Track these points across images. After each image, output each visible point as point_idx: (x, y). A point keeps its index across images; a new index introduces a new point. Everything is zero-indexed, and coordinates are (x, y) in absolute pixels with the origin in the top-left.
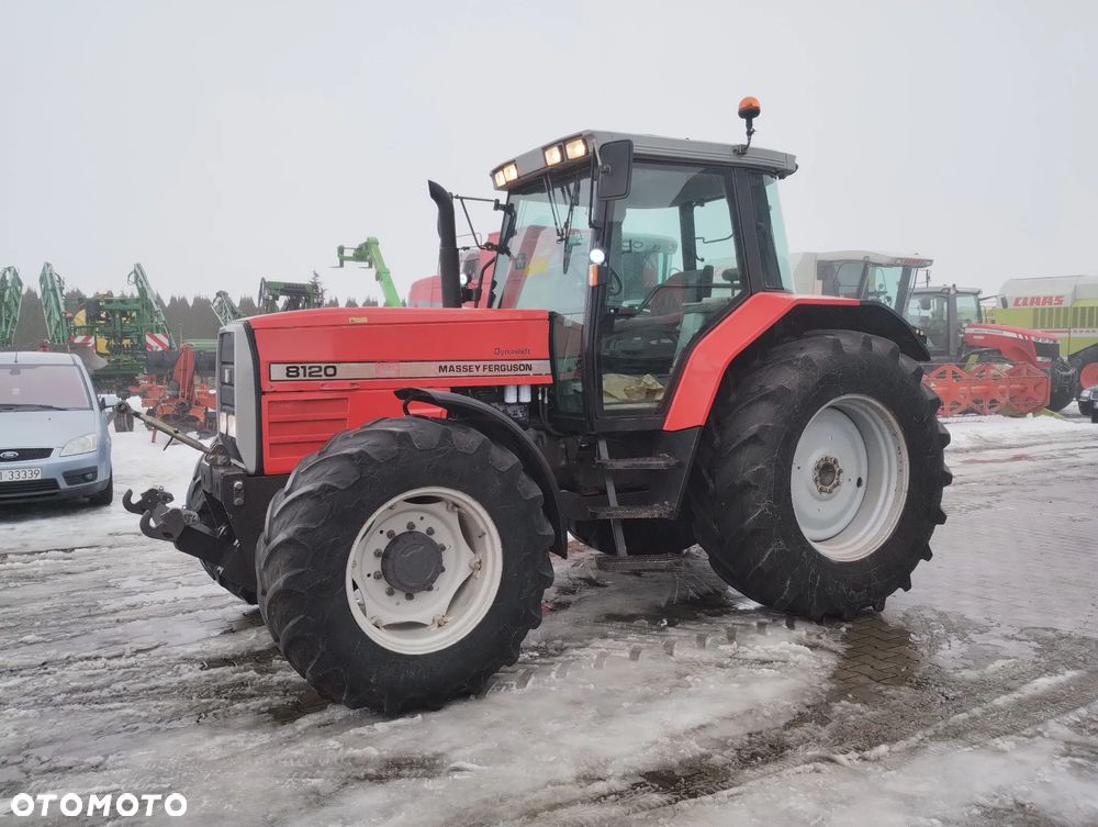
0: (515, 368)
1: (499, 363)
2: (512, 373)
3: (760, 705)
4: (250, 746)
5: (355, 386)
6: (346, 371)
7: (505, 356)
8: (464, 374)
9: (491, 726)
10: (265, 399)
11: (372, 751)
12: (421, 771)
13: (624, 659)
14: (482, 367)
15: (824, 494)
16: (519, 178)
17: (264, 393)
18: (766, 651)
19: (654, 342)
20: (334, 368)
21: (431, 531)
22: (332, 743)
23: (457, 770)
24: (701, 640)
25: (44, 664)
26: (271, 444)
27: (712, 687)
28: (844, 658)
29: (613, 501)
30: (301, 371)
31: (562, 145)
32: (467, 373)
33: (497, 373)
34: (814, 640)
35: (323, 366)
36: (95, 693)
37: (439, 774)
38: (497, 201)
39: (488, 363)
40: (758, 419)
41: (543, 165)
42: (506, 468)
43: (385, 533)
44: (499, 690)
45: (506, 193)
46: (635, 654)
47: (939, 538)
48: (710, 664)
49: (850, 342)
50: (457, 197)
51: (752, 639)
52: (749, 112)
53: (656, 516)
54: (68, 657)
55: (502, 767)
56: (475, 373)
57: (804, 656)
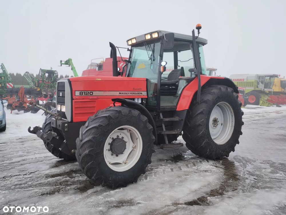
0: (138, 93)
1: (134, 92)
2: (137, 95)
3: (210, 183)
4: (77, 199)
5: (98, 98)
6: (95, 93)
7: (136, 90)
8: (126, 95)
9: (143, 191)
10: (74, 101)
11: (113, 199)
12: (129, 204)
13: (169, 171)
15: (214, 127)
16: (136, 42)
17: (73, 99)
18: (205, 168)
19: (170, 87)
20: (92, 92)
21: (123, 138)
22: (100, 197)
23: (139, 203)
24: (187, 165)
25: (4, 177)
26: (75, 114)
27: (196, 178)
28: (225, 169)
29: (164, 130)
30: (84, 93)
31: (151, 34)
33: (134, 95)
34: (215, 165)
35: (89, 92)
36: (23, 185)
37: (134, 204)
38: (128, 49)
39: (131, 92)
40: (202, 108)
41: (145, 39)
42: (145, 120)
43: (111, 138)
44: (140, 181)
45: (131, 47)
46: (172, 170)
47: (241, 138)
48: (192, 172)
49: (223, 88)
50: (116, 47)
51: (200, 165)
52: (199, 28)
53: (177, 133)
54: (11, 175)
55: (151, 202)
56: (128, 95)
57: (215, 169)
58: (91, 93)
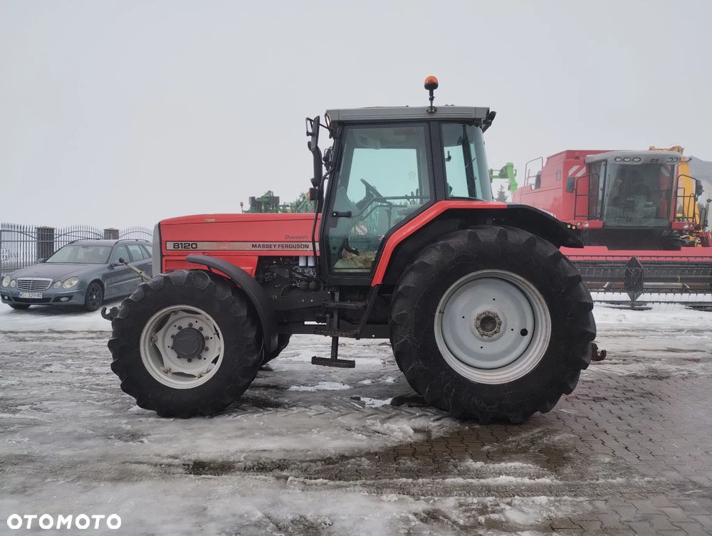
0: (299, 246)
1: (288, 244)
2: (297, 249)
5: (206, 254)
6: (202, 246)
7: (294, 240)
8: (267, 249)
10: (164, 259)
14: (277, 246)
15: (486, 337)
17: (164, 256)
20: (196, 244)
30: (180, 246)
32: (269, 249)
35: (191, 243)
39: (281, 243)
43: (177, 327)
49: (487, 233)
52: (431, 86)
56: (273, 248)
58: (194, 246)
